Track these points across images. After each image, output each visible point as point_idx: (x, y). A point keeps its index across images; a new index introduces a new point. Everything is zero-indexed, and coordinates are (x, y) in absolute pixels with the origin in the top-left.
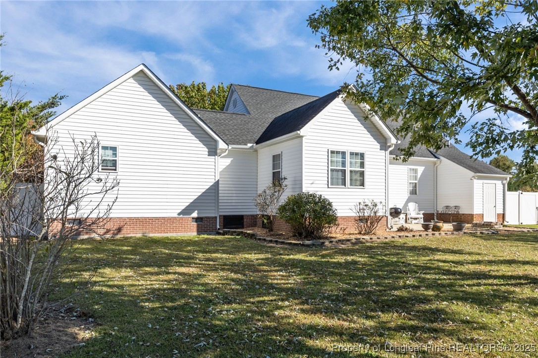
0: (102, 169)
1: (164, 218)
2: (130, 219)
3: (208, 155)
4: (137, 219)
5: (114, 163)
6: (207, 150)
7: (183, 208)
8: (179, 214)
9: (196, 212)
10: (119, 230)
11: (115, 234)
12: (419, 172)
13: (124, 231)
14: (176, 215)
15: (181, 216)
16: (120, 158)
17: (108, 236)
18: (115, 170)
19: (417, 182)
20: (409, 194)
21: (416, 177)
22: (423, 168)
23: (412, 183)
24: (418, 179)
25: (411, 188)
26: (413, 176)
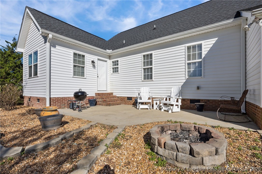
12: (203, 47)
19: (201, 61)
20: (187, 77)
21: (200, 54)
22: (213, 41)
23: (193, 63)
24: (203, 56)
25: (192, 70)
26: (194, 55)
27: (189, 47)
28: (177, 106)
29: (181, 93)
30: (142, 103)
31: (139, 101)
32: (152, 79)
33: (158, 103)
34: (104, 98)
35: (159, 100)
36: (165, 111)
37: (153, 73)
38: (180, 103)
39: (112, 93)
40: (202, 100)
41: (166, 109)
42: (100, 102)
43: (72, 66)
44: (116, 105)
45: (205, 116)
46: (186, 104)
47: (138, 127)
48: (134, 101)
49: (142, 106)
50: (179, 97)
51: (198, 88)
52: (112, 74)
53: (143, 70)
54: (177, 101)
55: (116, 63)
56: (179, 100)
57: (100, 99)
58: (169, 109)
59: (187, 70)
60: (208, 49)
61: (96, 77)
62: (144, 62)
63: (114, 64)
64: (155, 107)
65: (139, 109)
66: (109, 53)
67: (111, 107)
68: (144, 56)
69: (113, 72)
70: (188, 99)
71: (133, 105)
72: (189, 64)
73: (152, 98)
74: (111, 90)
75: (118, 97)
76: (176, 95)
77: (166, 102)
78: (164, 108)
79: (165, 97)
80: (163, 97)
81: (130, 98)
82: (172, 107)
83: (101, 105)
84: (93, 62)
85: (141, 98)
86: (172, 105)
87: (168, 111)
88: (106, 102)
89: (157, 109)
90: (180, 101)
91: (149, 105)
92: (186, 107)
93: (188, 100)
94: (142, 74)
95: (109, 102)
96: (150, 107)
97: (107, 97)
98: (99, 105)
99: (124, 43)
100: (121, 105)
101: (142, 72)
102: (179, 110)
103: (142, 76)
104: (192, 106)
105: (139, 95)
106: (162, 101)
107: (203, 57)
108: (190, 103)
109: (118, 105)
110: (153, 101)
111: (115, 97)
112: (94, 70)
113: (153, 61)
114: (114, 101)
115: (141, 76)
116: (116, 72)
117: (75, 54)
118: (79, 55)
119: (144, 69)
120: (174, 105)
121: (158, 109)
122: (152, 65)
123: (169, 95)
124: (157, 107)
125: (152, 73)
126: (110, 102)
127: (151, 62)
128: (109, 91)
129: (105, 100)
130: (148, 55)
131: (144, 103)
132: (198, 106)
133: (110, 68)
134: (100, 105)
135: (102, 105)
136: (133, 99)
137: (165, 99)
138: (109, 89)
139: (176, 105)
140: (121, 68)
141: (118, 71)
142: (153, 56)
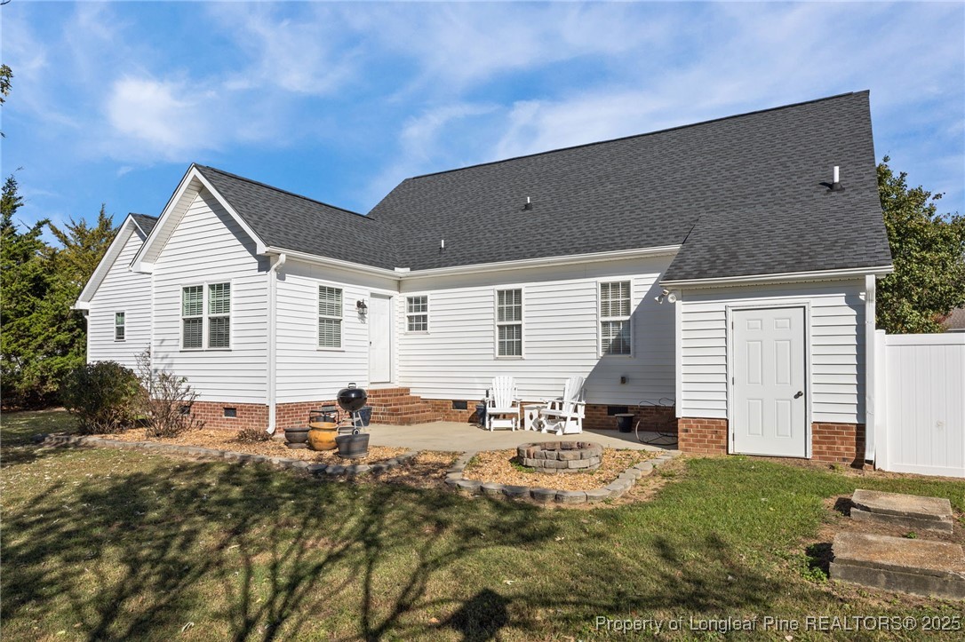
12: (633, 289)
18: (123, 338)
19: (629, 321)
20: (601, 355)
22: (652, 278)
23: (613, 322)
24: (633, 309)
25: (612, 338)
26: (616, 304)
27: (604, 286)
28: (575, 422)
29: (584, 391)
30: (497, 416)
31: (490, 410)
32: (521, 354)
33: (535, 416)
34: (391, 405)
35: (538, 408)
36: (550, 432)
37: (524, 339)
38: (581, 414)
39: (407, 390)
40: (632, 407)
41: (552, 428)
42: (382, 414)
43: (317, 322)
44: (424, 422)
45: (622, 439)
46: (599, 418)
47: (498, 454)
48: (472, 413)
49: (496, 423)
50: (580, 400)
51: (624, 380)
52: (406, 334)
53: (497, 328)
54: (576, 410)
55: (419, 304)
56: (579, 406)
57: (381, 405)
58: (557, 427)
59: (601, 338)
60: (643, 295)
61: (367, 344)
62: (501, 310)
63: (414, 305)
64: (528, 424)
65: (490, 429)
66: (401, 275)
67: (414, 427)
68: (501, 293)
69: (411, 328)
70: (603, 406)
71: (470, 422)
72: (605, 324)
73: (522, 403)
74: (402, 379)
75: (426, 401)
76: (575, 397)
77: (553, 412)
78: (548, 426)
79: (550, 400)
80: (547, 400)
81: (460, 404)
82: (563, 423)
83: (385, 423)
84: (361, 305)
85: (494, 402)
86: (565, 419)
87: (556, 432)
88: (399, 415)
89: (531, 429)
90: (581, 410)
91: (514, 419)
92: (599, 425)
93: (604, 408)
94: (495, 339)
95: (405, 414)
96: (516, 425)
97: (398, 400)
98: (377, 422)
99: (443, 246)
100: (437, 422)
101: (494, 333)
102: (579, 428)
103: (495, 345)
104: (611, 421)
105: (487, 396)
106: (544, 409)
107: (632, 313)
108: (609, 414)
109: (428, 421)
110: (522, 410)
111: (417, 399)
112: (363, 326)
113: (524, 309)
114: (418, 412)
115: (492, 345)
116: (418, 328)
117: (322, 289)
118: (331, 290)
119: (501, 327)
120: (569, 419)
121: (535, 429)
122: (520, 319)
123: (561, 395)
124: (534, 424)
125: (521, 338)
126: (407, 414)
127: (519, 310)
128: (397, 385)
129: (397, 410)
130: (509, 292)
131: (501, 416)
132: (620, 421)
133: (402, 315)
134: (381, 422)
135: (388, 423)
136: (470, 406)
137: (550, 404)
138: (397, 378)
139: (573, 419)
140: (434, 319)
141: (425, 327)
142: (524, 296)
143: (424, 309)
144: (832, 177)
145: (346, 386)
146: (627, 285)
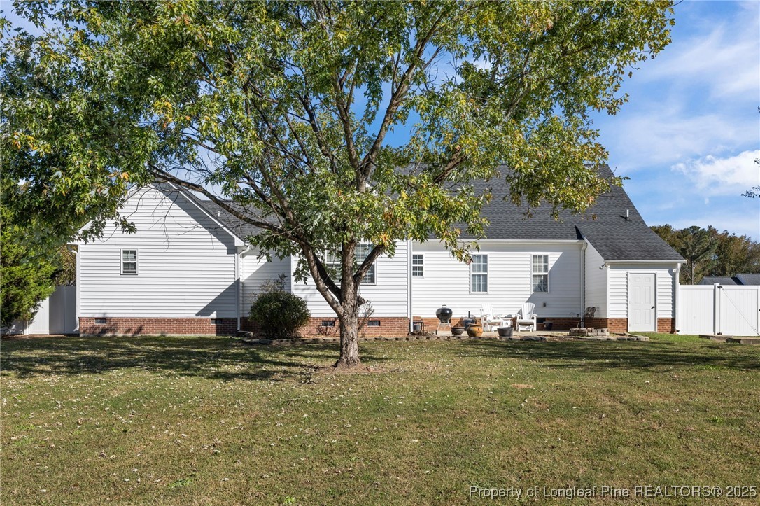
0: (124, 272)
1: (182, 319)
2: (150, 319)
3: (228, 254)
4: (157, 319)
5: (135, 265)
6: (226, 248)
7: (201, 308)
8: (197, 315)
9: (215, 312)
10: (140, 329)
11: (136, 333)
12: (549, 259)
13: (144, 330)
14: (194, 316)
15: (200, 317)
16: (139, 261)
17: (130, 335)
18: (136, 272)
19: (547, 275)
20: (532, 292)
21: (546, 267)
22: (558, 254)
23: (538, 275)
24: (549, 269)
25: (538, 283)
26: (540, 266)
27: (535, 257)
32: (487, 291)
37: (489, 283)
38: (535, 322)
40: (548, 319)
51: (545, 305)
53: (471, 276)
59: (532, 283)
60: (554, 263)
62: (473, 266)
72: (534, 276)
76: (531, 313)
94: (469, 282)
101: (469, 279)
103: (469, 286)
105: (469, 315)
107: (549, 271)
113: (489, 266)
119: (473, 276)
122: (487, 271)
125: (487, 282)
127: (486, 266)
130: (479, 256)
137: (518, 318)
140: (428, 269)
141: (422, 275)
142: (489, 259)
143: (421, 262)
144: (626, 214)
145: (441, 307)
146: (546, 258)
